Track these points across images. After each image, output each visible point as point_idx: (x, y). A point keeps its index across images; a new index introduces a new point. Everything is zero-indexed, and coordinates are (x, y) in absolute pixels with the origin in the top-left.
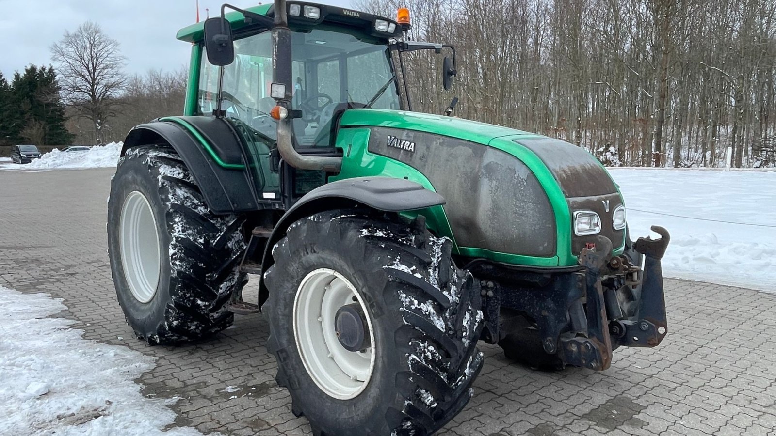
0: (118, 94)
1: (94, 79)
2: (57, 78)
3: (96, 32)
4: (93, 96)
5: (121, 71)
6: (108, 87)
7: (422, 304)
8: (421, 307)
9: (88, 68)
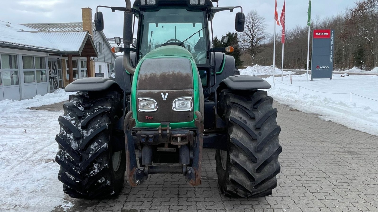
0: (262, 42)
1: (253, 36)
2: (238, 37)
3: (255, 14)
4: (252, 44)
5: (264, 31)
6: (258, 39)
7: (68, 134)
8: (67, 135)
9: (251, 31)
